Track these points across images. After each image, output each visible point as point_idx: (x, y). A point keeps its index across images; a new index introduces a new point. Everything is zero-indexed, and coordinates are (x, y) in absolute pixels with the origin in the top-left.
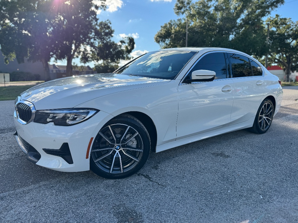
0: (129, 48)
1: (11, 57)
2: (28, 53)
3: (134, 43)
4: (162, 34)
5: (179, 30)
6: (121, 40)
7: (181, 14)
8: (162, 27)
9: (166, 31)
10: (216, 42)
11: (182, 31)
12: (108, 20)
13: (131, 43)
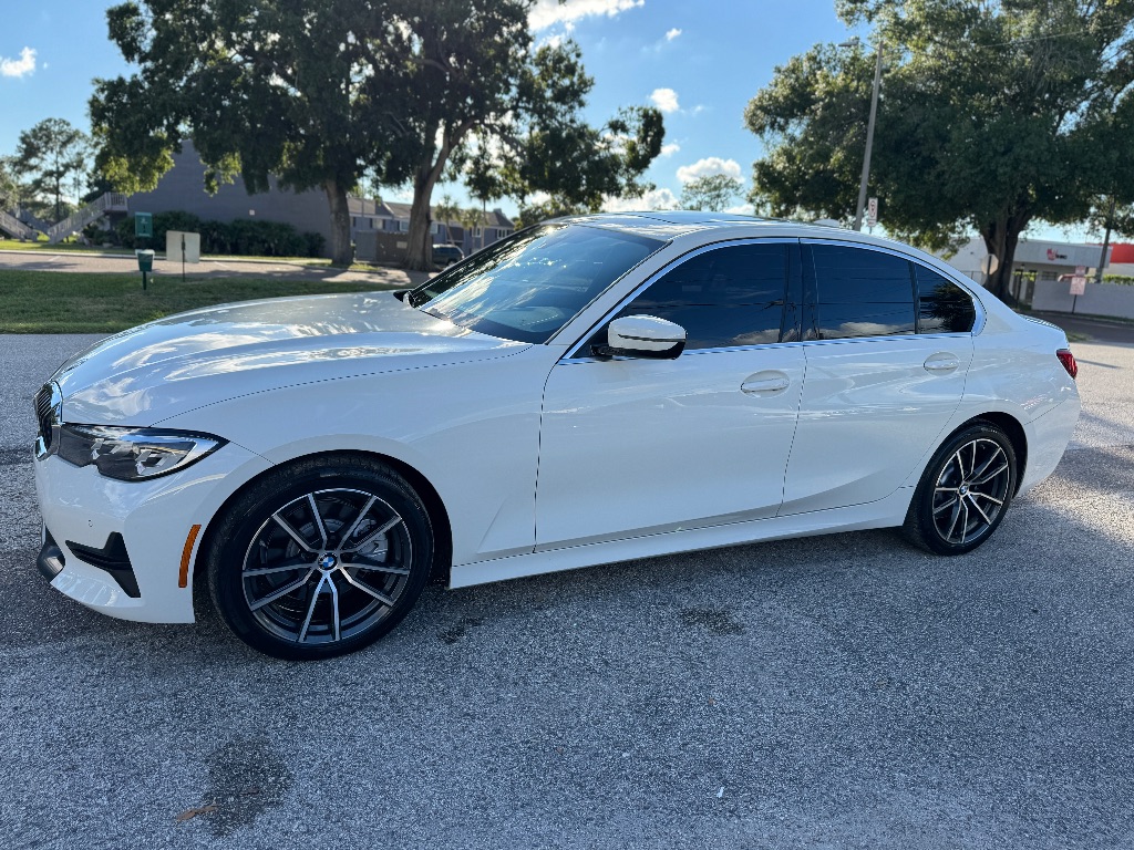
0: (641, 150)
1: (226, 168)
2: (284, 158)
3: (660, 133)
4: (776, 99)
5: (846, 87)
6: (614, 119)
7: (862, 18)
8: (778, 70)
9: (793, 88)
10: (994, 140)
11: (857, 90)
12: (570, 42)
13: (651, 133)
